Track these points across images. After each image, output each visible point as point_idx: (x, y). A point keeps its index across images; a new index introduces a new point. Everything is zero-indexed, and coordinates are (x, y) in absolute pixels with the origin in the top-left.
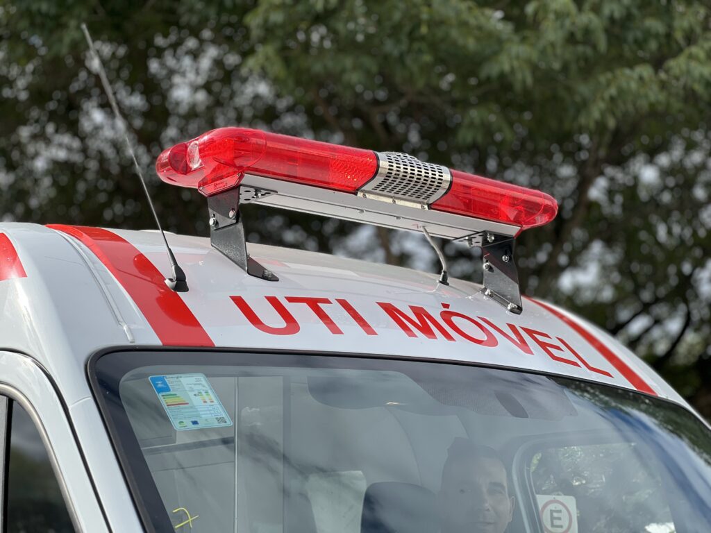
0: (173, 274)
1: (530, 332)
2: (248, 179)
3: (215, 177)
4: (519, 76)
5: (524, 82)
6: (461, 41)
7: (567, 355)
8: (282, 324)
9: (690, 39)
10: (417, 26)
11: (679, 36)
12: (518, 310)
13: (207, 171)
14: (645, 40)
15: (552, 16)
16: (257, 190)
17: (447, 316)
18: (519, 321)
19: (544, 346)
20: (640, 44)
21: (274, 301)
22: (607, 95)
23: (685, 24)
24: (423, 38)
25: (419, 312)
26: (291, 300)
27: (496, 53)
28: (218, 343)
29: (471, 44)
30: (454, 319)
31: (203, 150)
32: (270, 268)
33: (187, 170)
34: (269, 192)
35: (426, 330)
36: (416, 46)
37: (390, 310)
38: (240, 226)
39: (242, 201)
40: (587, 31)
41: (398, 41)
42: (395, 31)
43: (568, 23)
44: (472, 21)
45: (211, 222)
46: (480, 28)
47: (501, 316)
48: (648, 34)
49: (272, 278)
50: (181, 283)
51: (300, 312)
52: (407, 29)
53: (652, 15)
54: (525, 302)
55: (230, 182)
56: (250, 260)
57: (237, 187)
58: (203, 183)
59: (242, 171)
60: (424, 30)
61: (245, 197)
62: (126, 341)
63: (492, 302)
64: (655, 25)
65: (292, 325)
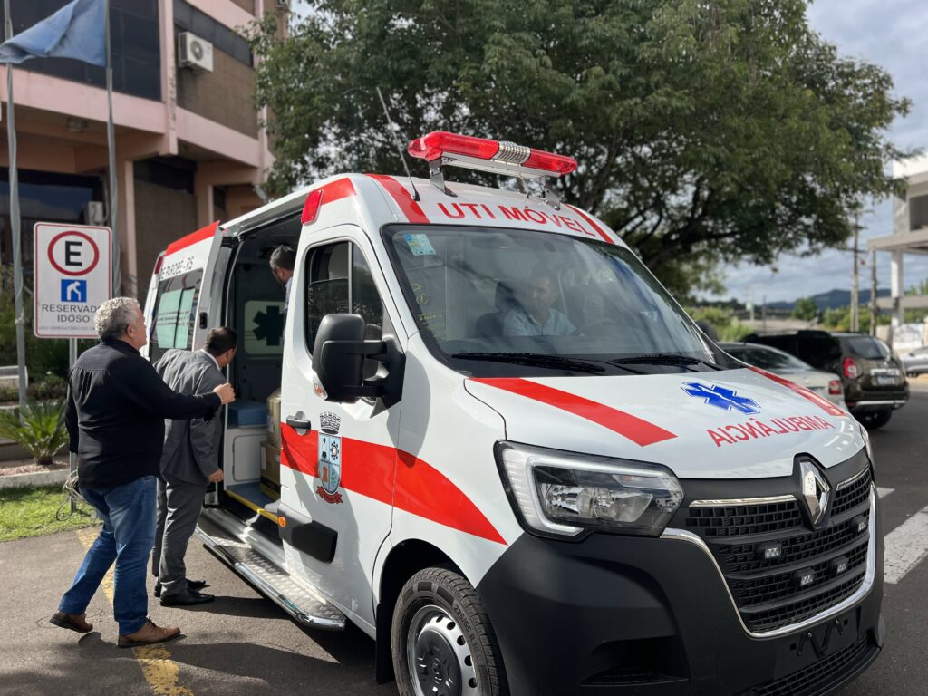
0: (414, 194)
1: (562, 218)
2: (445, 154)
3: (432, 153)
4: (580, 103)
5: (583, 105)
6: (552, 89)
7: (577, 227)
8: (458, 214)
9: (657, 86)
10: (533, 82)
11: (652, 85)
12: (559, 209)
13: (428, 151)
14: (637, 87)
15: (593, 76)
16: (449, 159)
17: (526, 211)
18: (558, 214)
19: (567, 223)
20: (634, 88)
21: (455, 205)
22: (619, 112)
23: (656, 79)
24: (535, 87)
25: (515, 209)
26: (462, 205)
27: (568, 94)
28: (432, 221)
29: (556, 90)
30: (530, 213)
31: (427, 142)
32: (454, 191)
33: (420, 151)
34: (454, 159)
35: (517, 217)
36: (532, 91)
37: (503, 209)
38: (442, 174)
39: (443, 163)
40: (610, 83)
41: (524, 89)
42: (523, 85)
43: (601, 79)
44: (558, 80)
45: (430, 172)
46: (561, 82)
47: (550, 211)
48: (640, 84)
49: (455, 196)
50: (417, 198)
51: (465, 209)
52: (528, 83)
53: (640, 75)
54: (562, 205)
55: (438, 155)
56: (446, 189)
57: (440, 157)
58: (427, 156)
59: (442, 150)
60: (536, 84)
61: (445, 162)
62: (396, 220)
63: (548, 206)
64: (642, 80)
65: (462, 214)
